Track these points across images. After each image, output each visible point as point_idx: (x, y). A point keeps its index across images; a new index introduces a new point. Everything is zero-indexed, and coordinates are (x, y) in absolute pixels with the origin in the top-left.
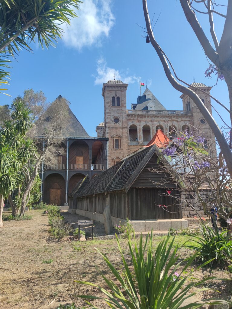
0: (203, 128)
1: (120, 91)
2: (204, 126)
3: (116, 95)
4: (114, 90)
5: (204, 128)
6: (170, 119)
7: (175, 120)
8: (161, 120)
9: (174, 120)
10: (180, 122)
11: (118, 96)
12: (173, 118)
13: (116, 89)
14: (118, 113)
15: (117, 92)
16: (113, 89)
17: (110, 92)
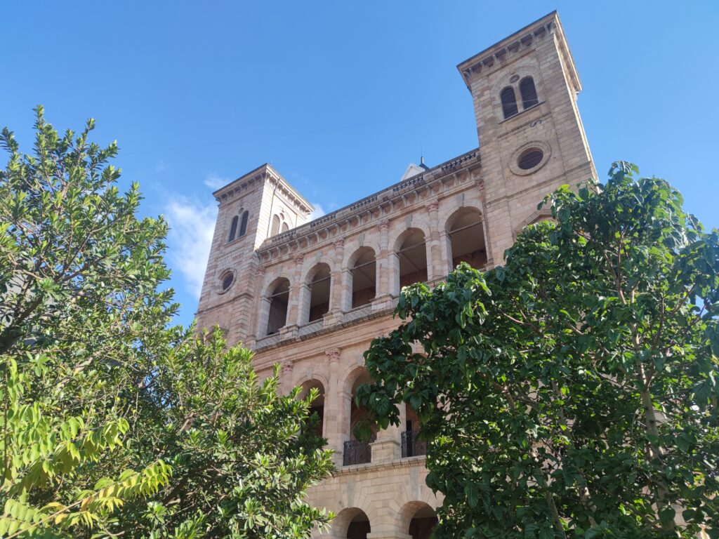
0: (535, 183)
1: (251, 194)
2: (534, 177)
3: (241, 210)
5: (539, 185)
6: (398, 213)
7: (416, 206)
8: (366, 230)
9: (414, 211)
10: (437, 205)
11: (245, 210)
12: (407, 204)
14: (235, 258)
17: (229, 209)
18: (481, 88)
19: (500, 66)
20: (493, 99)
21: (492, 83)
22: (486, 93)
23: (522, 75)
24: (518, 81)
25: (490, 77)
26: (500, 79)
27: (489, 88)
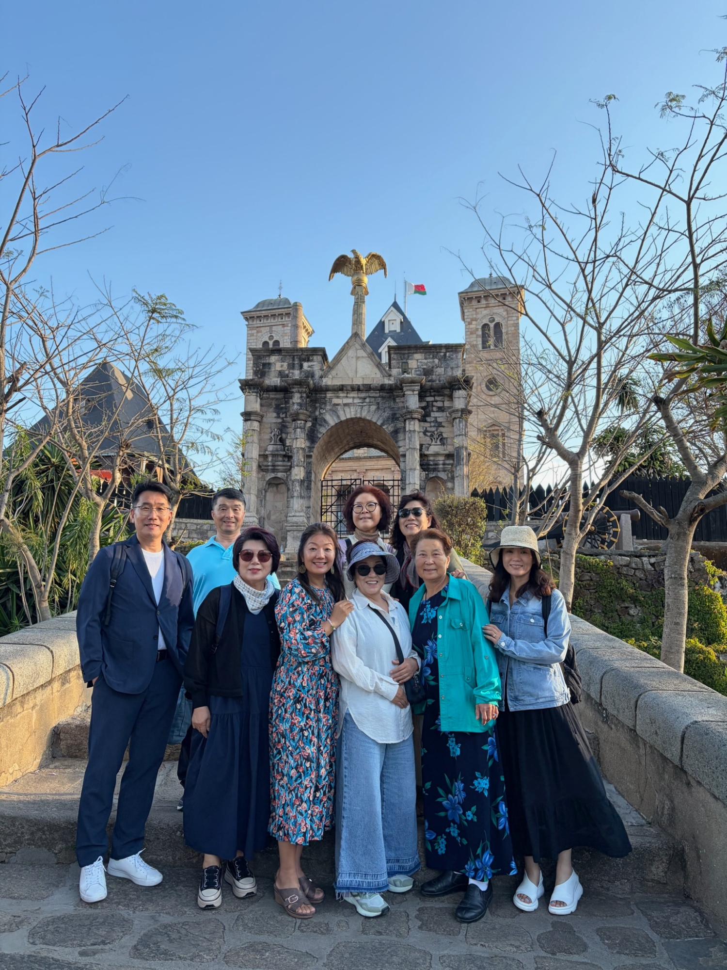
0: (493, 403)
1: (281, 326)
2: (493, 398)
3: (271, 337)
4: (267, 325)
5: (495, 405)
11: (275, 339)
13: (271, 321)
15: (274, 327)
16: (264, 322)
17: (258, 332)
18: (471, 317)
19: (485, 306)
20: (477, 329)
21: (479, 316)
22: (474, 322)
23: (497, 320)
24: (494, 323)
25: (478, 310)
26: (483, 315)
27: (476, 320)
